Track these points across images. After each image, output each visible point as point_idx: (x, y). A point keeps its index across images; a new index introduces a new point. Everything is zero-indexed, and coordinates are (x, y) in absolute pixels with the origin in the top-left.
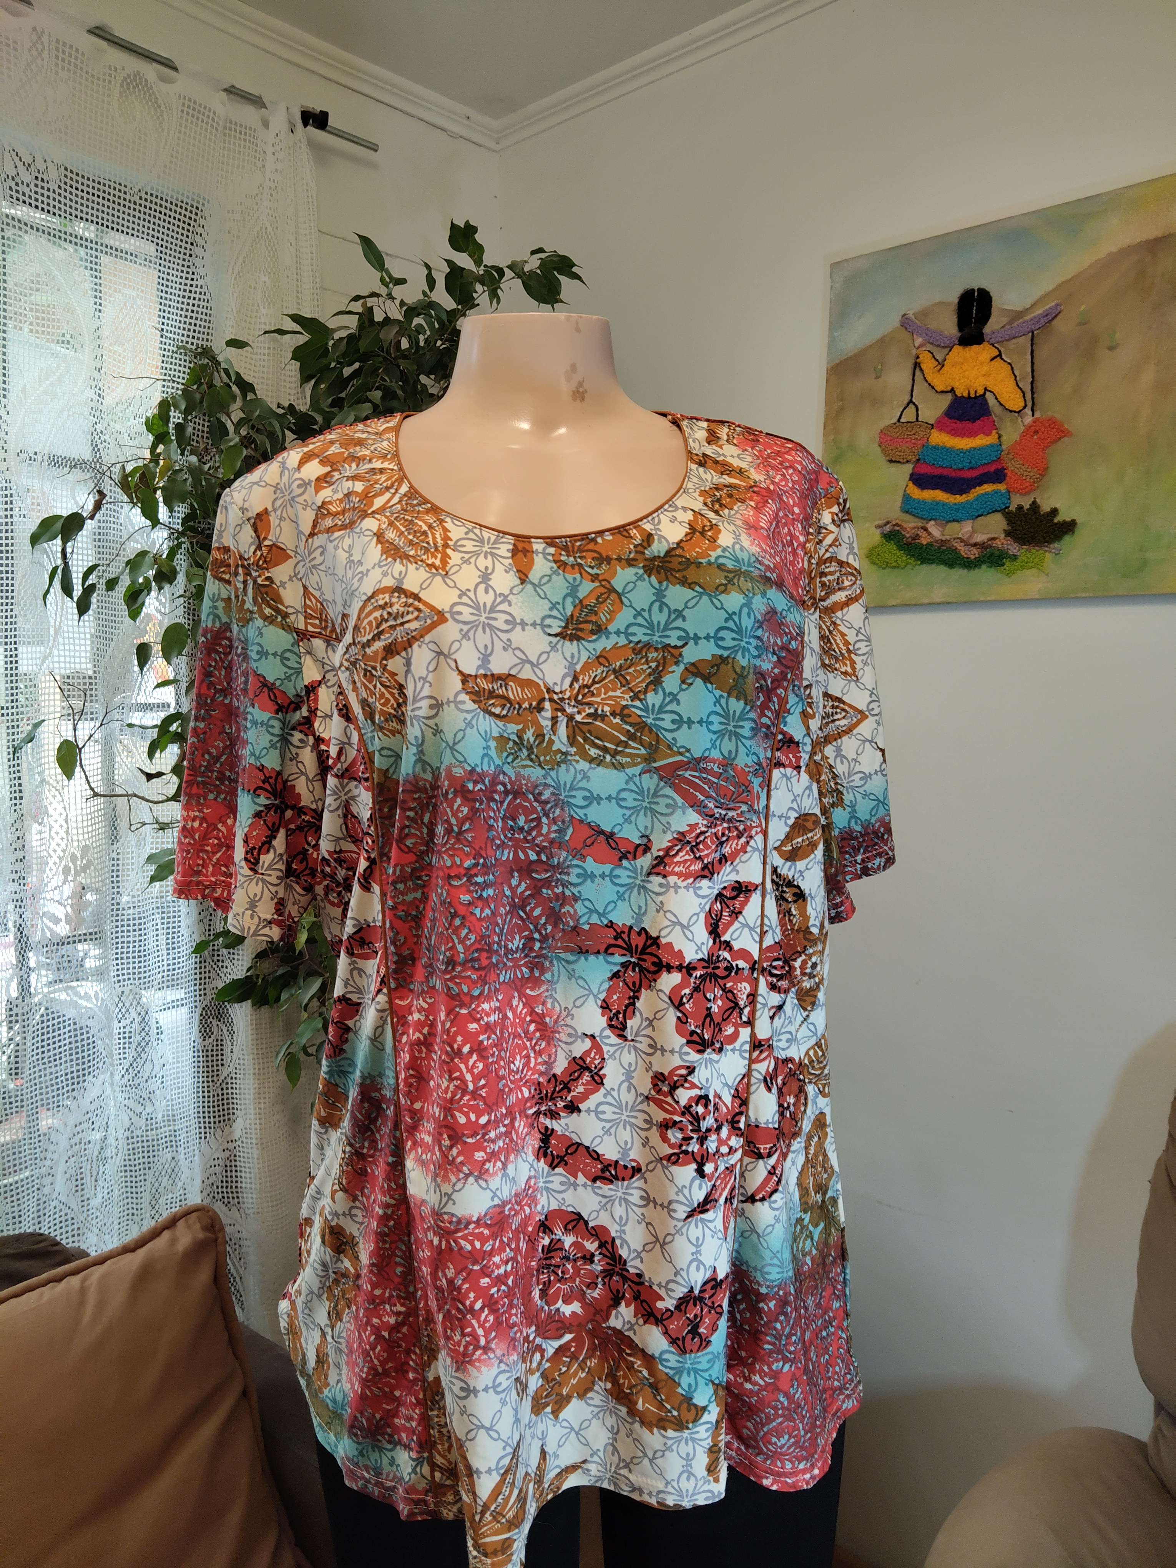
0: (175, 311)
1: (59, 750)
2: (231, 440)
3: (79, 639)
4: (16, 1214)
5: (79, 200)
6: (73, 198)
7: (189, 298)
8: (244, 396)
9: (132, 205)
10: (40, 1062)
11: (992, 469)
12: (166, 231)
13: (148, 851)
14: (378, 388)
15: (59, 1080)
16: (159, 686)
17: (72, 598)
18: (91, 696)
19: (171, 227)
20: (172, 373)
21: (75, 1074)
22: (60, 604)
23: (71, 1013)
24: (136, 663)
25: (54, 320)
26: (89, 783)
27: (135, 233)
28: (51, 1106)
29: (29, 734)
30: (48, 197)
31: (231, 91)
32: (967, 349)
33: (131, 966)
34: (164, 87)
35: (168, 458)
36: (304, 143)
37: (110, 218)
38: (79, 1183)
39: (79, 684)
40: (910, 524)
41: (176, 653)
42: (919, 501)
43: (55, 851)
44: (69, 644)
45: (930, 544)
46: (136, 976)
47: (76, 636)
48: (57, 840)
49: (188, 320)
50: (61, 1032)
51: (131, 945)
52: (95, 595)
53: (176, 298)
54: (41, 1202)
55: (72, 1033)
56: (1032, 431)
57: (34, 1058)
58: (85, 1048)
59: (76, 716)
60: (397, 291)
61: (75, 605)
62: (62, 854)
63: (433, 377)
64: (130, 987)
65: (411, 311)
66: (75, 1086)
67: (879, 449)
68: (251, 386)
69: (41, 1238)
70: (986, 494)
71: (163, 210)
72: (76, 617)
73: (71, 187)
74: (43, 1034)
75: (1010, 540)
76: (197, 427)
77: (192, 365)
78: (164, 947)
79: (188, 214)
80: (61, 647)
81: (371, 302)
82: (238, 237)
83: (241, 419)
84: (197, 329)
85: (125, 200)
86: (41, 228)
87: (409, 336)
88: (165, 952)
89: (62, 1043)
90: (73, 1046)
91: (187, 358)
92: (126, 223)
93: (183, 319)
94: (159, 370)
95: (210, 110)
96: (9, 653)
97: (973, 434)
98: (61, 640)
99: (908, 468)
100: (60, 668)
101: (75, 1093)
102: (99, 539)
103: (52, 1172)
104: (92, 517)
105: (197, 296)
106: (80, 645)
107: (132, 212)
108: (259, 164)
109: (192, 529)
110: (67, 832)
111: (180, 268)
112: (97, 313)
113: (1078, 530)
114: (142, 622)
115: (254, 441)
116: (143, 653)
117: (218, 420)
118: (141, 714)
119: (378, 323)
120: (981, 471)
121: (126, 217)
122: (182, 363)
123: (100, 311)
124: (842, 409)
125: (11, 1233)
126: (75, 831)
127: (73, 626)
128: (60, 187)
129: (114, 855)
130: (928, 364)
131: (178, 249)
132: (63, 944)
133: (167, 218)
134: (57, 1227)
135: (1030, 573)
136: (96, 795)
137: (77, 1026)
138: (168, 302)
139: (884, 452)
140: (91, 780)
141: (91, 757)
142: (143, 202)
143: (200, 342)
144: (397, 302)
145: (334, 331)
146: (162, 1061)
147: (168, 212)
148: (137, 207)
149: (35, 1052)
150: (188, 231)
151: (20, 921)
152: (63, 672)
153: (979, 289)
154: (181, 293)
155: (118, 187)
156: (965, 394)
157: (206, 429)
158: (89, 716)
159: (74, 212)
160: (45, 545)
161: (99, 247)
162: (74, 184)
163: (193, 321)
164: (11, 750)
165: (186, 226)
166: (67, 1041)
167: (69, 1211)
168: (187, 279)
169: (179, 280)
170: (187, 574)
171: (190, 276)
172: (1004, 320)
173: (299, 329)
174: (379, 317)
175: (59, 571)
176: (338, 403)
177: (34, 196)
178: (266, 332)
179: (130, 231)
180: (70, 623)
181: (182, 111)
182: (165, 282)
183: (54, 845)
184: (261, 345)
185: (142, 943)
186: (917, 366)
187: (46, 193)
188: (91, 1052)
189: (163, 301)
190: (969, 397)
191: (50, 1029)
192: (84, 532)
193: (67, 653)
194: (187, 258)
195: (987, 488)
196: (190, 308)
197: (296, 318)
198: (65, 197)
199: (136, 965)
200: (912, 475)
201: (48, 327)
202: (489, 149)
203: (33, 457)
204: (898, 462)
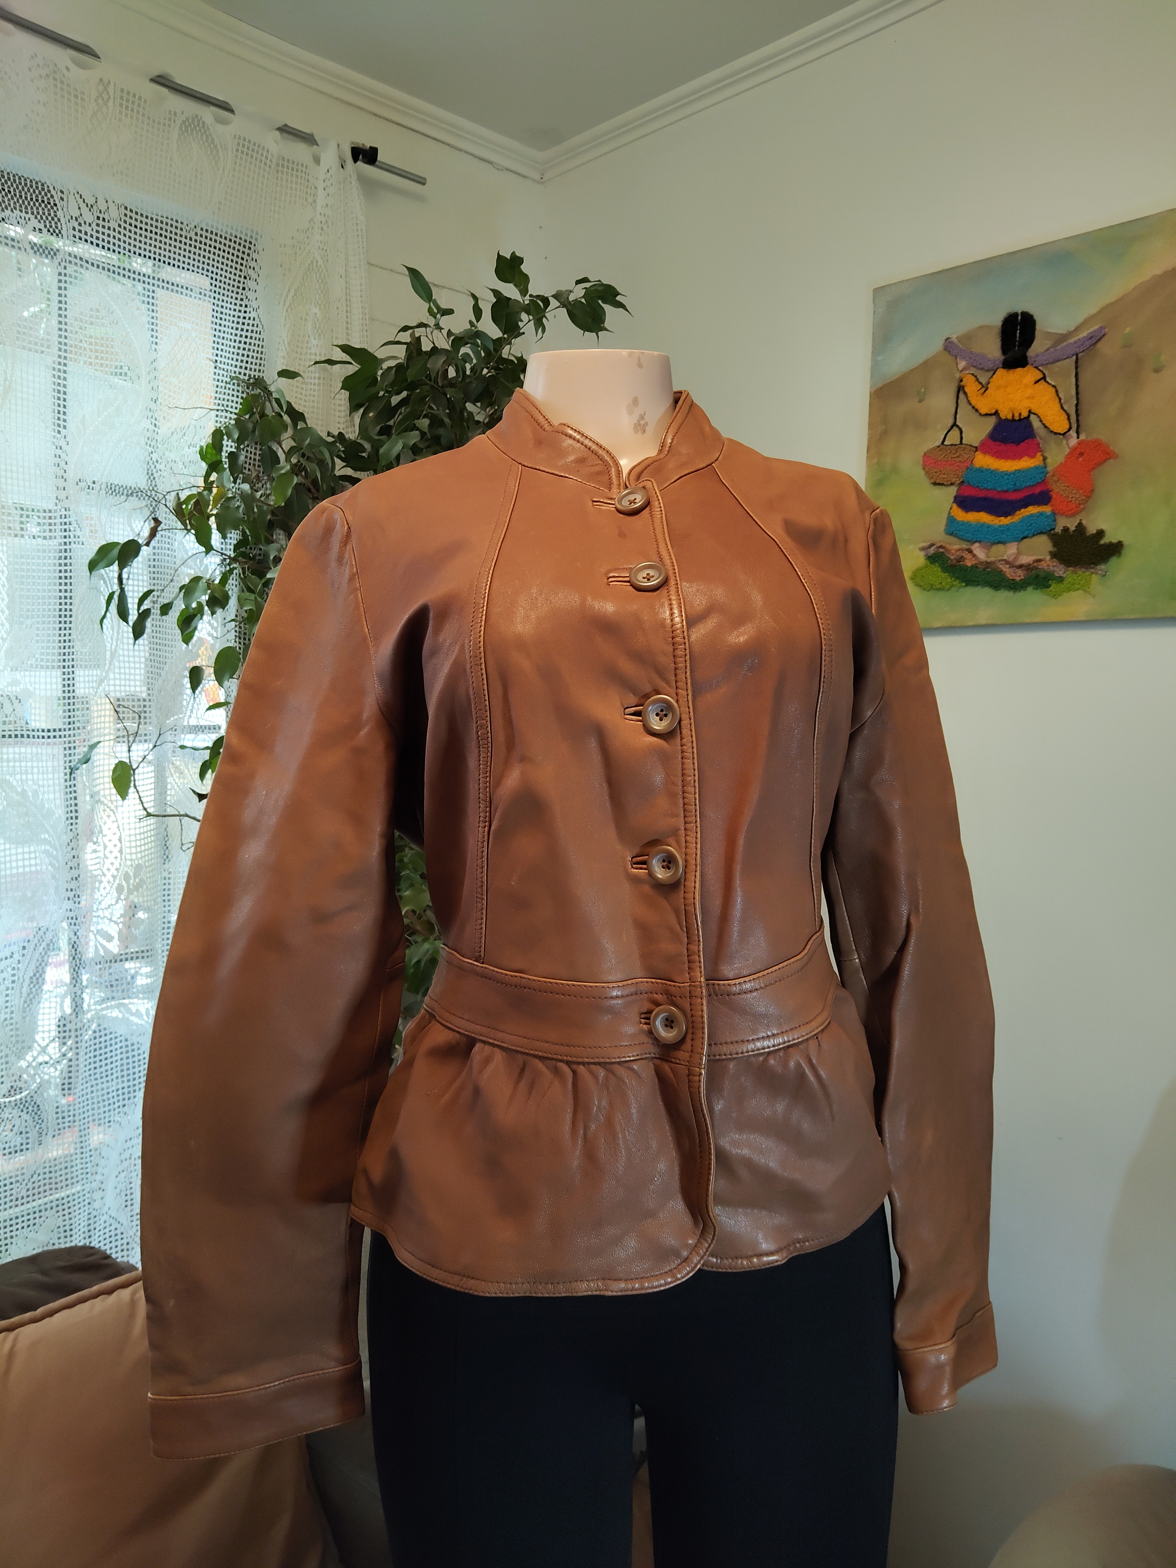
0: (229, 343)
1: (114, 771)
2: (283, 468)
3: (134, 662)
4: (67, 1228)
5: (138, 237)
6: (133, 235)
7: (242, 330)
8: (295, 425)
9: (188, 241)
10: (92, 1078)
11: (1037, 491)
12: (220, 266)
14: (425, 416)
15: (110, 1096)
16: (210, 708)
17: (127, 622)
18: (145, 718)
19: (225, 261)
20: (225, 403)
21: (126, 1090)
22: (116, 629)
23: (121, 1030)
24: (189, 685)
25: (112, 353)
26: (142, 803)
27: (191, 268)
28: (102, 1121)
29: (85, 756)
30: (109, 235)
31: (285, 130)
32: (1011, 371)
34: (220, 128)
35: (221, 486)
36: (354, 177)
37: (167, 254)
38: (129, 1197)
39: (133, 706)
40: (955, 546)
41: (227, 676)
42: (963, 523)
43: (109, 870)
44: (125, 668)
45: (975, 567)
47: (131, 659)
48: (111, 858)
49: (241, 352)
50: (113, 1048)
52: (149, 620)
53: (230, 330)
54: (92, 1216)
55: (124, 1050)
56: (1077, 453)
57: (87, 1074)
59: (131, 738)
60: (444, 321)
61: (131, 630)
62: (115, 873)
63: (479, 404)
65: (458, 341)
66: (126, 1102)
67: (922, 473)
68: (302, 414)
69: (92, 1251)
70: (1032, 516)
71: (218, 245)
72: (132, 641)
73: (131, 225)
74: (95, 1050)
75: (1055, 562)
76: (249, 455)
77: (244, 396)
79: (241, 248)
80: (117, 671)
81: (419, 332)
82: (290, 270)
83: (292, 448)
84: (250, 360)
85: (181, 236)
86: (101, 265)
87: (456, 366)
89: (114, 1059)
90: (125, 1061)
91: (240, 389)
92: (182, 259)
93: (236, 351)
94: (213, 401)
95: (264, 148)
96: (66, 677)
97: (1018, 456)
98: (117, 664)
99: (953, 491)
100: (115, 691)
102: (153, 566)
103: (103, 1186)
104: (148, 544)
105: (250, 328)
106: (135, 668)
107: (187, 248)
108: (310, 199)
109: (244, 555)
110: (121, 852)
111: (234, 301)
112: (154, 346)
113: (1124, 552)
114: (194, 646)
115: (305, 469)
116: (196, 676)
117: (270, 448)
118: (193, 736)
119: (426, 352)
120: (1026, 494)
121: (182, 252)
122: (235, 393)
123: (156, 343)
124: (884, 433)
125: (63, 1246)
126: (128, 851)
127: (128, 650)
128: (120, 226)
129: (166, 874)
130: (971, 387)
131: (232, 282)
132: (116, 961)
133: (221, 253)
134: (107, 1241)
135: (1074, 594)
136: (149, 815)
137: (129, 1043)
138: (222, 335)
139: (927, 473)
140: (144, 800)
141: (144, 778)
142: (198, 238)
143: (252, 373)
144: (445, 332)
145: (383, 361)
147: (222, 247)
148: (193, 243)
149: (88, 1067)
150: (242, 265)
151: (74, 938)
152: (118, 695)
153: (1023, 313)
154: (235, 325)
155: (174, 224)
156: (1010, 417)
157: (257, 458)
158: (143, 738)
159: (132, 249)
160: (102, 571)
161: (156, 282)
162: (133, 222)
163: (246, 353)
164: (68, 771)
165: (240, 261)
166: (119, 1057)
167: (118, 1226)
168: (240, 311)
169: (232, 313)
170: (239, 599)
171: (243, 309)
172: (1048, 343)
173: (349, 359)
174: (426, 346)
175: (116, 597)
176: (386, 431)
177: (95, 234)
178: (316, 363)
179: (186, 266)
180: (126, 647)
181: (237, 150)
182: (219, 315)
183: (108, 864)
184: (312, 375)
186: (960, 389)
187: (106, 231)
189: (217, 333)
190: (1013, 420)
191: (103, 1045)
192: (139, 558)
193: (123, 676)
194: (240, 291)
195: (1032, 510)
196: (243, 339)
197: (346, 349)
198: (125, 235)
200: (956, 497)
201: (107, 359)
202: (534, 181)
203: (92, 485)
204: (942, 484)
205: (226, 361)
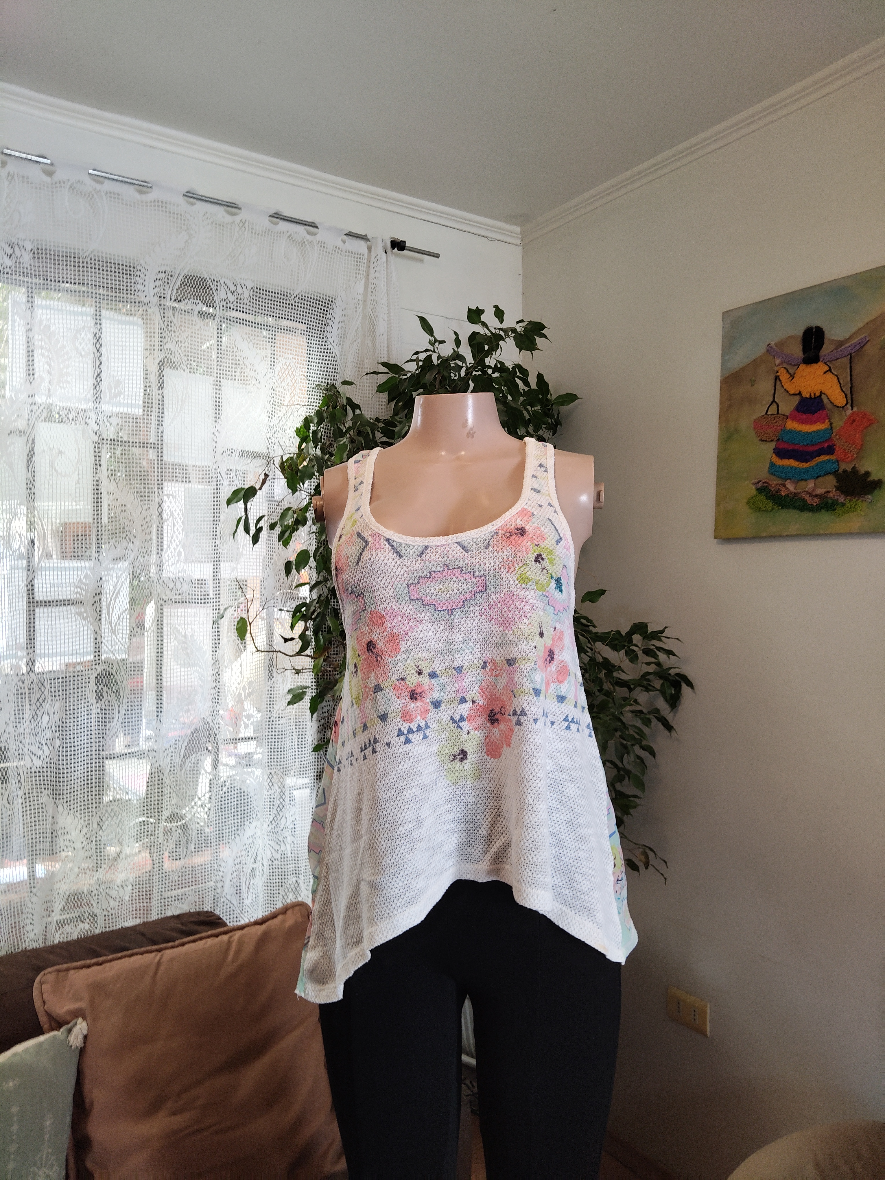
0: (315, 364)
1: (238, 623)
2: (341, 441)
7: (323, 356)
8: (354, 412)
11: (826, 445)
12: (310, 319)
13: (288, 687)
15: (230, 823)
16: (297, 586)
17: (249, 535)
20: (313, 400)
22: (242, 538)
23: (239, 783)
24: (284, 573)
26: (254, 643)
29: (221, 614)
31: (350, 235)
32: (809, 366)
33: (276, 757)
34: (310, 238)
35: (307, 451)
36: (393, 258)
38: (238, 888)
40: (774, 482)
42: (779, 467)
44: (247, 562)
45: (788, 495)
46: (279, 764)
47: (251, 557)
49: (322, 369)
51: (276, 744)
52: (263, 532)
53: (316, 357)
54: (216, 897)
55: (239, 795)
56: (852, 420)
57: (216, 808)
58: (246, 805)
59: (249, 603)
61: (251, 539)
64: (275, 770)
66: (239, 828)
67: (754, 432)
68: (358, 406)
69: (213, 914)
70: (823, 462)
71: (312, 304)
72: (251, 546)
75: (839, 493)
77: (324, 395)
78: (296, 747)
79: (323, 308)
80: (243, 564)
83: (351, 426)
84: (328, 374)
85: (286, 304)
88: (297, 750)
91: (322, 391)
93: (319, 369)
94: (305, 400)
95: (336, 247)
97: (814, 422)
98: (243, 560)
99: (773, 445)
100: (241, 576)
101: (239, 832)
102: (266, 500)
103: (223, 879)
104: (260, 489)
105: (328, 354)
110: (241, 673)
111: (318, 339)
113: (883, 486)
114: (289, 548)
116: (288, 567)
117: (338, 427)
120: (819, 447)
122: (319, 394)
124: (730, 407)
126: (245, 673)
127: (249, 551)
129: (269, 688)
130: (784, 377)
131: (316, 328)
135: (852, 515)
136: (258, 651)
138: (310, 360)
139: (757, 434)
140: (255, 641)
141: (257, 628)
143: (329, 382)
145: (406, 371)
146: (292, 819)
148: (293, 307)
150: (323, 317)
152: (243, 578)
153: (816, 327)
154: (319, 354)
156: (808, 396)
157: (332, 432)
160: (235, 505)
161: (274, 329)
163: (325, 369)
165: (322, 315)
167: (231, 906)
168: (322, 345)
169: (317, 346)
170: (313, 521)
171: (323, 343)
172: (832, 347)
173: (386, 370)
178: (367, 374)
180: (248, 549)
181: (320, 250)
183: (233, 680)
185: (283, 743)
186: (777, 378)
187: (242, 306)
188: (249, 807)
189: (307, 359)
190: (811, 398)
192: (257, 496)
193: (246, 567)
194: (322, 333)
195: (823, 458)
196: (324, 362)
199: (279, 757)
200: (775, 450)
202: (516, 245)
203: (230, 454)
204: (766, 441)
205: (313, 375)
